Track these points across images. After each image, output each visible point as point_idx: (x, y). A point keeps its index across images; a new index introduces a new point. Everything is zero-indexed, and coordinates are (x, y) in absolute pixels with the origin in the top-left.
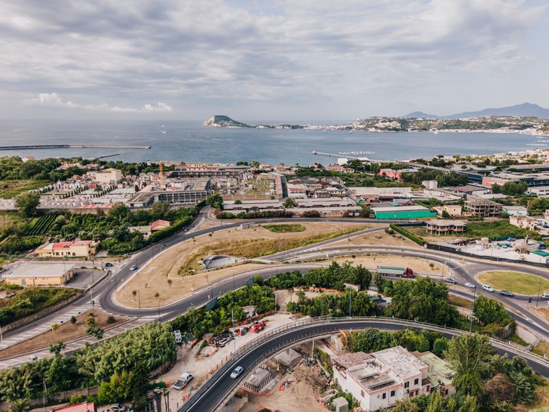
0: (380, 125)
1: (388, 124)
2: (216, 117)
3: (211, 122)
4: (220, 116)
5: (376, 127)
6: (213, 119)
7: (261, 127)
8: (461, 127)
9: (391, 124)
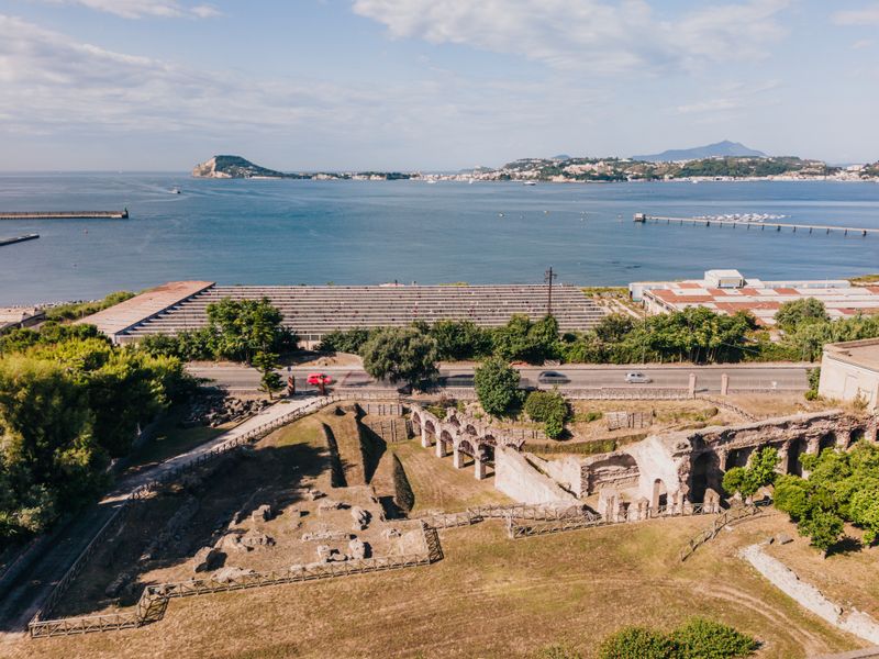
0: (575, 169)
1: (588, 166)
2: (219, 159)
3: (209, 169)
4: (227, 157)
5: (566, 174)
6: (212, 163)
7: (320, 176)
8: (714, 173)
9: (595, 168)
